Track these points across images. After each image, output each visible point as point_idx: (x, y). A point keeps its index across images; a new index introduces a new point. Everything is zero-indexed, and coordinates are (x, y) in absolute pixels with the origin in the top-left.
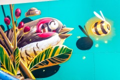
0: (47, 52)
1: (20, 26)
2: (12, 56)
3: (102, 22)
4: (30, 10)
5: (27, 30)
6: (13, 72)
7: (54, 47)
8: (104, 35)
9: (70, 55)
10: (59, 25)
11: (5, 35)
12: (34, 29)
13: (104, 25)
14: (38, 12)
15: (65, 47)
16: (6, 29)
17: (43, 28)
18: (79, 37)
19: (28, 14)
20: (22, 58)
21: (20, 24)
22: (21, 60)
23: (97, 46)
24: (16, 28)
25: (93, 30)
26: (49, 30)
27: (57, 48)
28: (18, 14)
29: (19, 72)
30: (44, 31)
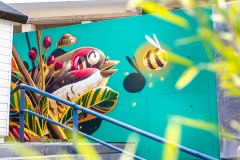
0: (84, 99)
1: (49, 62)
2: (38, 107)
3: (157, 50)
4: (64, 38)
5: (59, 66)
6: (38, 133)
8: (159, 68)
9: (116, 101)
10: (101, 57)
11: (29, 76)
12: (68, 66)
14: (73, 40)
15: (109, 89)
16: (31, 67)
17: (80, 62)
18: (127, 74)
19: (61, 43)
20: (52, 109)
21: (50, 58)
22: (49, 112)
23: (150, 85)
24: (44, 65)
25: (145, 62)
26: (88, 65)
27: (98, 91)
28: (47, 44)
29: (47, 132)
30: (82, 67)
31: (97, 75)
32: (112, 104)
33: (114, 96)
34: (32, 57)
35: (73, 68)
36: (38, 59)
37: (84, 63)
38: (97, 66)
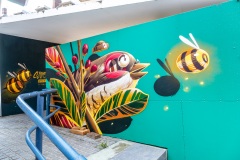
0: (116, 98)
1: (87, 66)
2: (79, 102)
3: (194, 51)
4: (98, 44)
5: (94, 69)
6: (79, 123)
7: (124, 91)
8: (198, 71)
9: (146, 103)
10: (131, 60)
11: (72, 76)
12: (102, 68)
13: (196, 55)
14: (105, 45)
15: (139, 91)
16: (74, 70)
17: (111, 65)
18: (158, 76)
19: (96, 49)
20: (89, 105)
21: (87, 63)
22: (87, 107)
23: (186, 89)
24: (83, 68)
25: (179, 64)
26: (119, 68)
27: (128, 92)
28: (85, 51)
29: (85, 123)
31: (127, 77)
32: (142, 106)
33: (145, 98)
34: (75, 61)
35: (105, 71)
36: (79, 63)
37: (115, 66)
38: (127, 69)
